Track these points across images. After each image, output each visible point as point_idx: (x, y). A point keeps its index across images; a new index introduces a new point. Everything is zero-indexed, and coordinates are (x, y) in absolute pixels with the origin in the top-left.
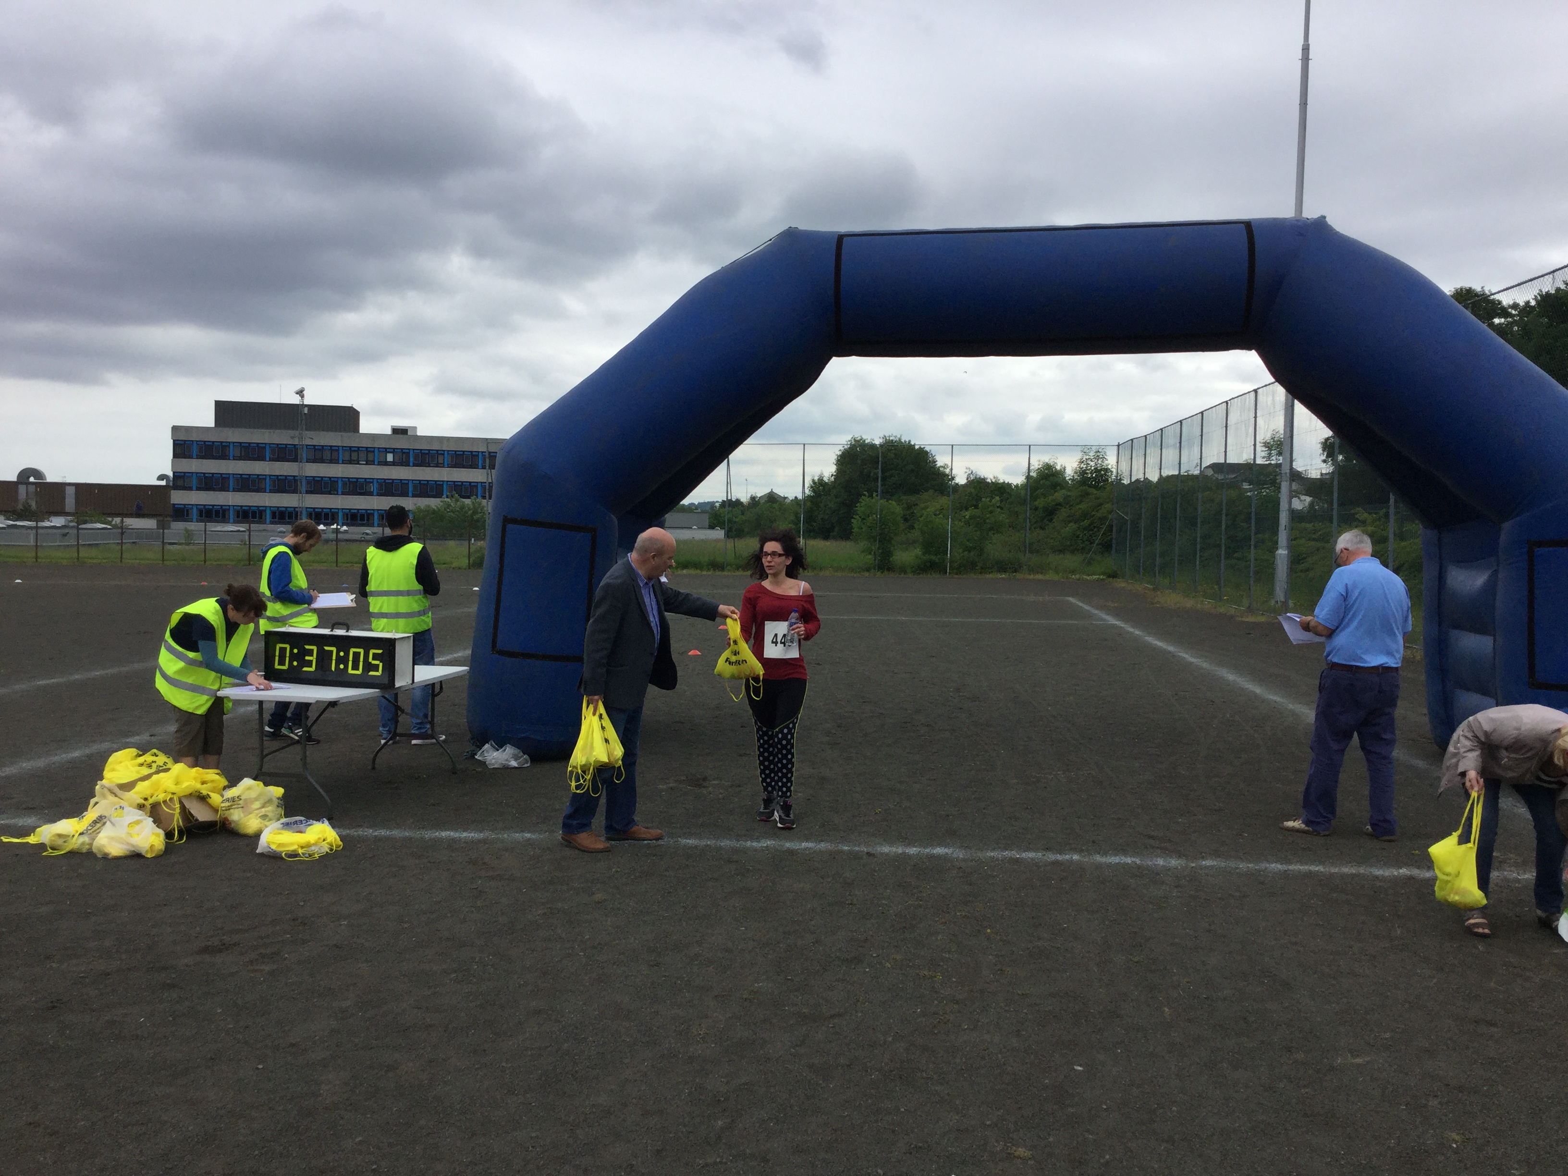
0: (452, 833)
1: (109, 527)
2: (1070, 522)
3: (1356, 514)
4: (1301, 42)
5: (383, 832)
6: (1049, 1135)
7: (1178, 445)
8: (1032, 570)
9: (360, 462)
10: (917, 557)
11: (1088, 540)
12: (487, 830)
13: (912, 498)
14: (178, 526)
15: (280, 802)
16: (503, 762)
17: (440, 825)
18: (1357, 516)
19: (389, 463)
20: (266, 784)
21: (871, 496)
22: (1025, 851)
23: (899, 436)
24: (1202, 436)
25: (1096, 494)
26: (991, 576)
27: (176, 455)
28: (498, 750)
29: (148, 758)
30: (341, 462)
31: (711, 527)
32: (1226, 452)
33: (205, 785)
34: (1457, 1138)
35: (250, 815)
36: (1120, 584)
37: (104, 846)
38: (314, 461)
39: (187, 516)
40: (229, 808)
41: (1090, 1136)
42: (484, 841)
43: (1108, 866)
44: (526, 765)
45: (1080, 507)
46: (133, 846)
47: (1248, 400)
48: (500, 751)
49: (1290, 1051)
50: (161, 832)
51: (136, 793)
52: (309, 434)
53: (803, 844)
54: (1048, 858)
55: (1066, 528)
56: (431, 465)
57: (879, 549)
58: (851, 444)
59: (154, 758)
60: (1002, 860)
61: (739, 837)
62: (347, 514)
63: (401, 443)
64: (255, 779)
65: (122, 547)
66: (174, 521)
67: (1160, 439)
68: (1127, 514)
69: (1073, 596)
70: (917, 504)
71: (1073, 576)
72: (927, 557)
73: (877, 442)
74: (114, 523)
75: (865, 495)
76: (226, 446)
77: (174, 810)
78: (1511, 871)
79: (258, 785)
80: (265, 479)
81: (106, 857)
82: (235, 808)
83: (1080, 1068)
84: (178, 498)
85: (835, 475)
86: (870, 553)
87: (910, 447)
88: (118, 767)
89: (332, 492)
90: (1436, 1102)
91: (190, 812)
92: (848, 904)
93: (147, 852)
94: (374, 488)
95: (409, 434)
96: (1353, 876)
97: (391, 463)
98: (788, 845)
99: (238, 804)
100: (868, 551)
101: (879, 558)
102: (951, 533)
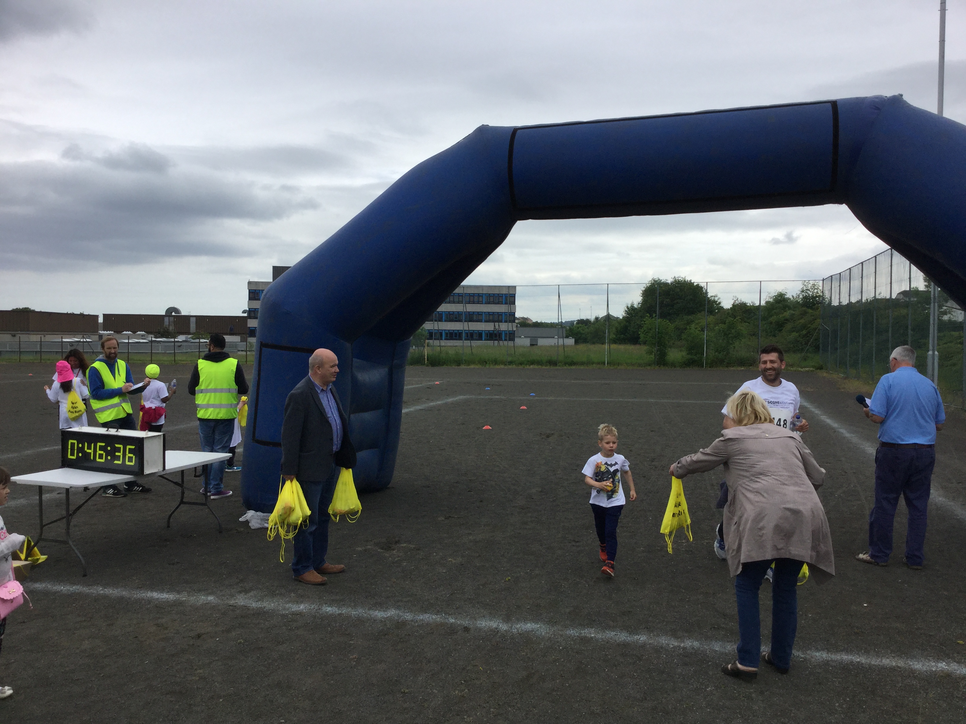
2: (794, 331)
7: (860, 279)
10: (683, 357)
11: (805, 344)
13: (691, 317)
21: (653, 317)
24: (875, 272)
25: (812, 312)
26: (734, 368)
27: (250, 299)
31: (567, 337)
45: (801, 321)
54: (619, 638)
55: (790, 335)
57: (657, 351)
58: (651, 283)
66: (249, 337)
67: (849, 274)
68: (827, 326)
70: (693, 321)
71: (792, 369)
72: (689, 357)
73: (670, 281)
84: (252, 323)
85: (641, 303)
86: (652, 354)
87: (690, 284)
98: (406, 616)
100: (650, 353)
101: (658, 357)
102: (706, 340)
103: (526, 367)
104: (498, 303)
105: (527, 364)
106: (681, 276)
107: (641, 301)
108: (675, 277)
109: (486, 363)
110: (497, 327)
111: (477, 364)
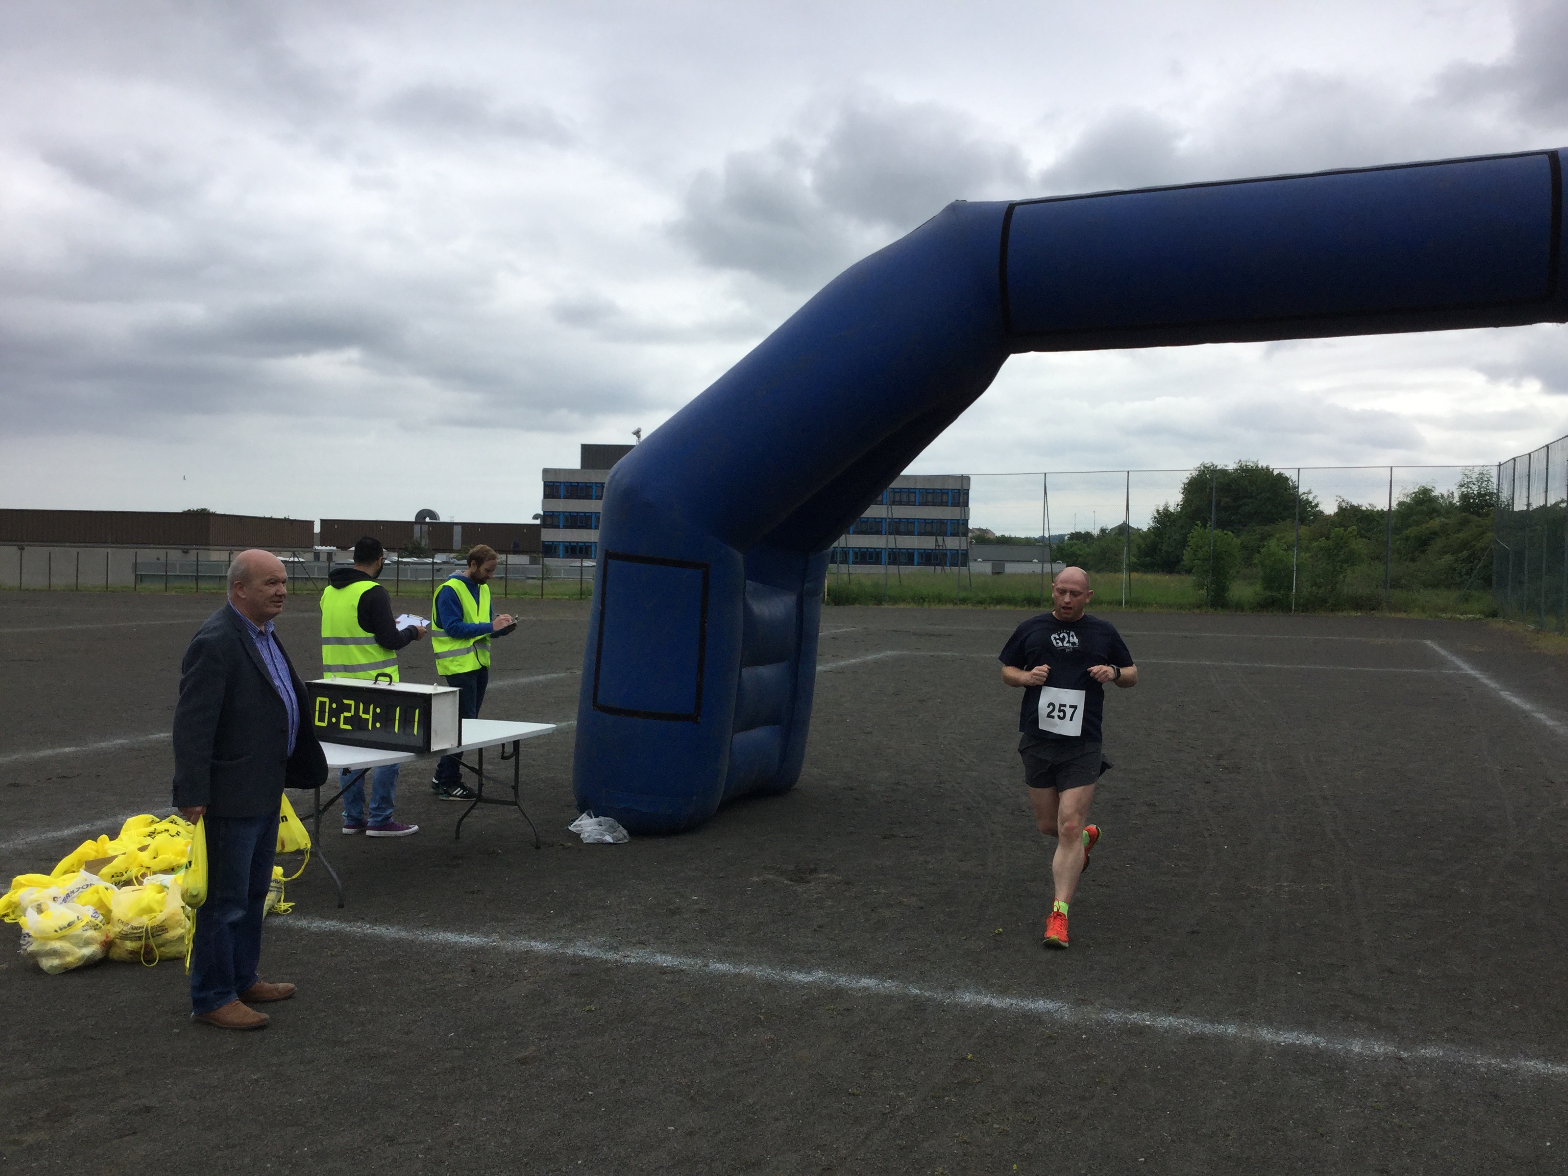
2: (1447, 552)
8: (1394, 608)
10: (1256, 593)
11: (1466, 573)
12: (497, 932)
13: (1268, 528)
14: (548, 562)
21: (1204, 526)
22: (1163, 1014)
23: (1256, 460)
25: (1478, 521)
26: (1345, 613)
27: (546, 496)
28: (594, 821)
36: (1498, 624)
39: (555, 552)
42: (476, 951)
43: (1272, 1050)
44: (623, 841)
45: (1458, 536)
48: (596, 821)
55: (1440, 559)
57: (1212, 584)
58: (1199, 472)
66: (544, 557)
67: (1546, 455)
68: (1508, 543)
69: (1432, 639)
70: (1272, 535)
71: (1444, 615)
72: (1268, 593)
73: (1231, 467)
75: (1197, 525)
76: (588, 486)
84: (548, 535)
85: (1181, 505)
86: (1203, 589)
87: (1266, 473)
100: (1200, 586)
101: (1212, 594)
102: (1297, 566)
103: (988, 608)
104: (942, 504)
105: (990, 603)
107: (1181, 502)
108: (1240, 461)
109: (924, 601)
110: (940, 543)
111: (909, 603)
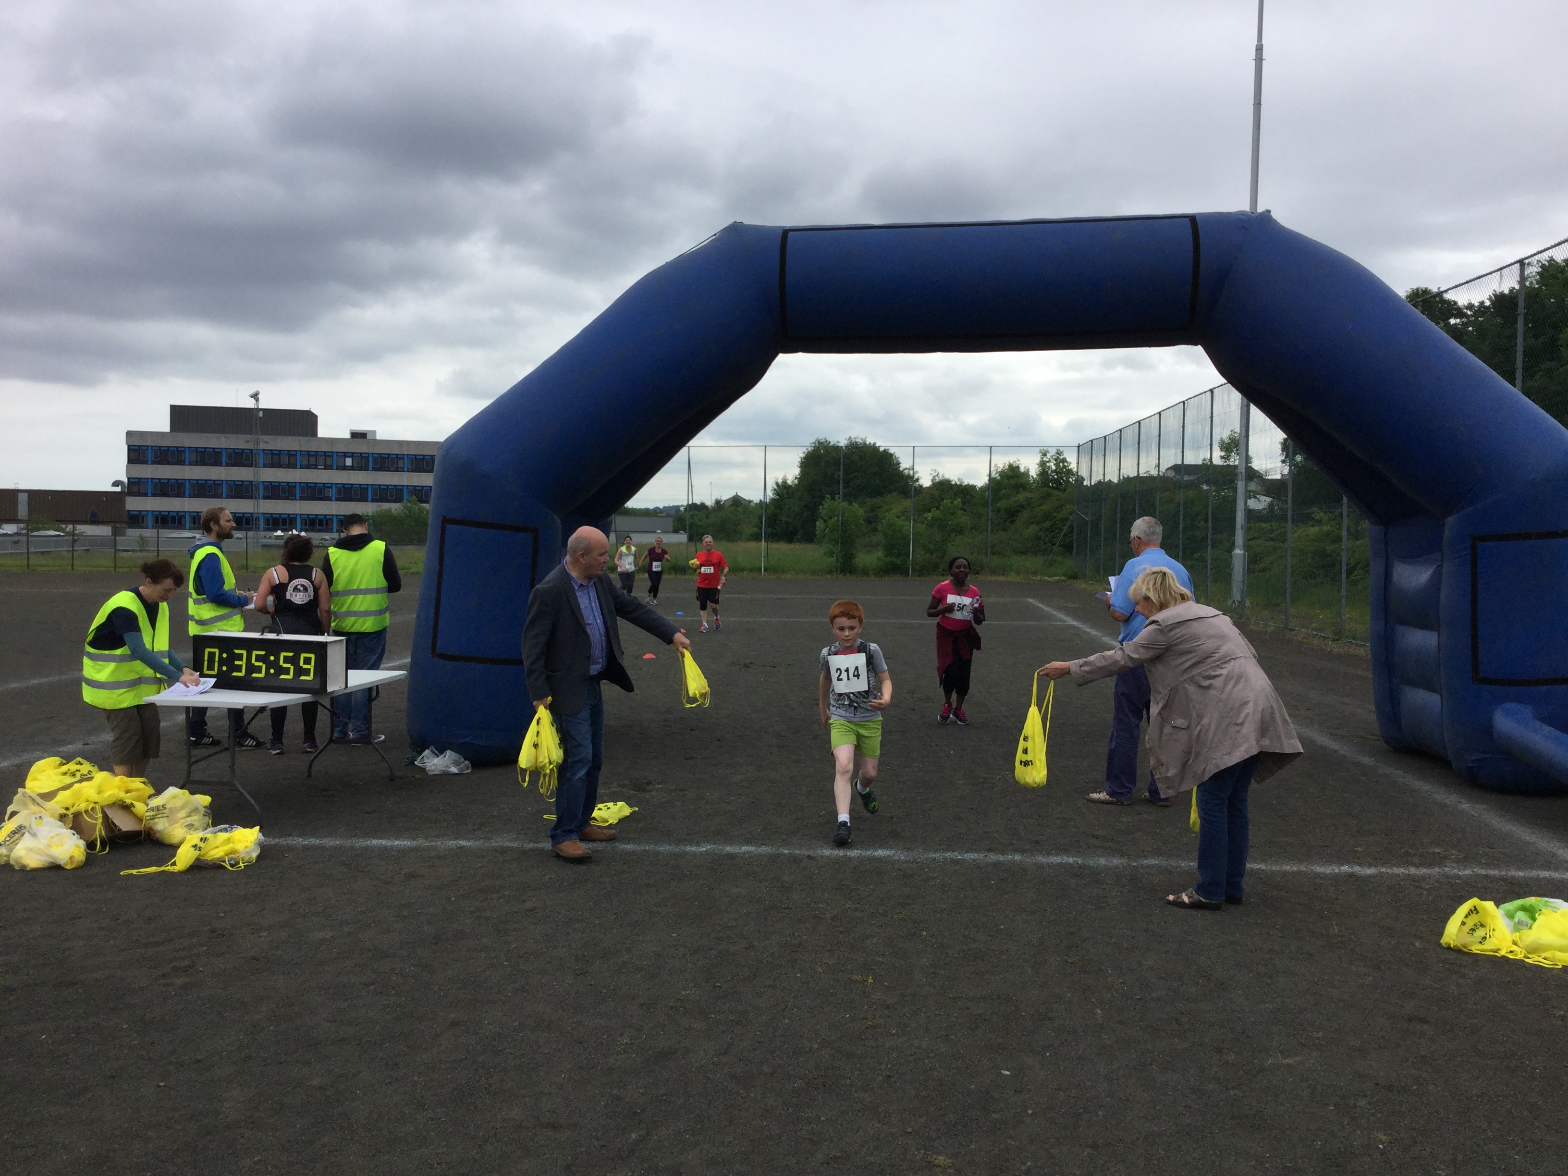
0: (384, 842)
1: (62, 534)
2: (1033, 523)
3: (1313, 513)
4: (1256, 43)
5: (314, 841)
6: (971, 1142)
7: (1137, 445)
8: (993, 572)
9: (319, 467)
10: (879, 559)
11: (1050, 541)
12: (420, 837)
13: (877, 501)
14: (133, 533)
15: (207, 810)
16: (443, 769)
17: (373, 833)
18: (1312, 516)
19: (346, 468)
20: (192, 793)
21: (833, 498)
22: (967, 852)
23: (864, 438)
24: (1159, 436)
25: (1057, 495)
27: (131, 461)
28: (438, 756)
29: (72, 766)
30: (298, 466)
31: (676, 531)
32: (1183, 452)
33: (128, 794)
34: (1384, 1138)
35: (176, 825)
36: (1081, 585)
37: (21, 857)
38: (272, 466)
39: (143, 522)
40: (153, 818)
41: (1013, 1143)
42: (416, 850)
43: (1049, 866)
44: (466, 772)
45: (1042, 508)
46: (51, 857)
47: (1204, 399)
48: (440, 757)
49: (1221, 1052)
50: (82, 844)
51: (57, 803)
52: (267, 438)
53: (743, 848)
54: (991, 859)
55: (1027, 529)
56: (392, 469)
57: (841, 551)
58: (814, 447)
59: (78, 767)
60: (942, 862)
61: (680, 841)
62: (306, 520)
63: (360, 447)
64: (181, 788)
65: (73, 554)
66: (130, 527)
67: (1119, 438)
68: (1086, 514)
69: (1032, 597)
70: (881, 507)
71: (1035, 578)
72: (889, 559)
73: (843, 443)
74: (68, 530)
75: (828, 498)
76: (182, 451)
77: (96, 819)
78: (1453, 867)
79: (184, 794)
80: (222, 485)
81: (23, 869)
82: (159, 818)
83: (1009, 1073)
84: (133, 504)
85: (798, 478)
86: (833, 557)
87: (874, 449)
88: (40, 776)
89: (290, 498)
90: (1364, 1102)
91: (113, 823)
92: (784, 908)
93: (65, 864)
94: (333, 493)
95: (368, 437)
96: (1294, 874)
97: (351, 468)
98: (728, 849)
99: (163, 813)
100: (830, 554)
101: (841, 560)
102: (913, 535)
106: (861, 437)
107: (799, 475)
108: (850, 438)
